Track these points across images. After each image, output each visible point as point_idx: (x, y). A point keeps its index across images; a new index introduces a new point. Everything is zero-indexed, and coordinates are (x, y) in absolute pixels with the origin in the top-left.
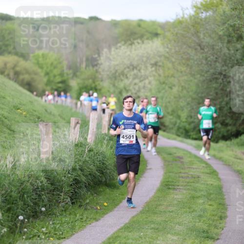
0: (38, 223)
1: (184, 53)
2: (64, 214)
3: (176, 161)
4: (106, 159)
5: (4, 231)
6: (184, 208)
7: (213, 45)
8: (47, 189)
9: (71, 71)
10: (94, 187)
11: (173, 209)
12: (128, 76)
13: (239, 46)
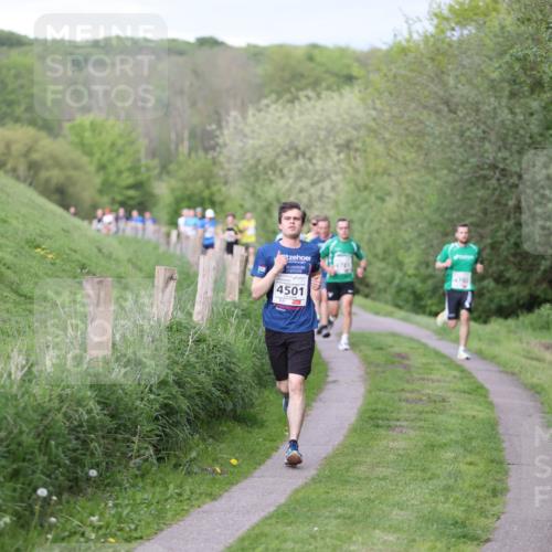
0: (81, 503)
1: (411, 120)
2: (141, 484)
3: (393, 363)
4: (234, 360)
5: (5, 523)
6: (411, 470)
7: (478, 103)
8: (103, 426)
9: (156, 162)
10: (209, 422)
11: (386, 472)
12: (286, 171)
13: (535, 105)
